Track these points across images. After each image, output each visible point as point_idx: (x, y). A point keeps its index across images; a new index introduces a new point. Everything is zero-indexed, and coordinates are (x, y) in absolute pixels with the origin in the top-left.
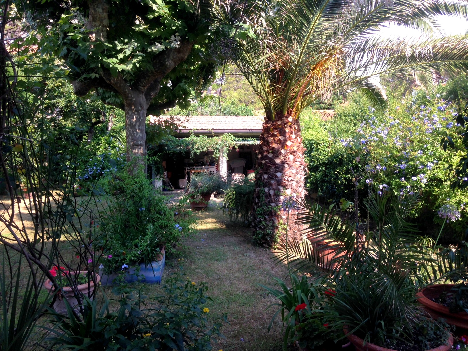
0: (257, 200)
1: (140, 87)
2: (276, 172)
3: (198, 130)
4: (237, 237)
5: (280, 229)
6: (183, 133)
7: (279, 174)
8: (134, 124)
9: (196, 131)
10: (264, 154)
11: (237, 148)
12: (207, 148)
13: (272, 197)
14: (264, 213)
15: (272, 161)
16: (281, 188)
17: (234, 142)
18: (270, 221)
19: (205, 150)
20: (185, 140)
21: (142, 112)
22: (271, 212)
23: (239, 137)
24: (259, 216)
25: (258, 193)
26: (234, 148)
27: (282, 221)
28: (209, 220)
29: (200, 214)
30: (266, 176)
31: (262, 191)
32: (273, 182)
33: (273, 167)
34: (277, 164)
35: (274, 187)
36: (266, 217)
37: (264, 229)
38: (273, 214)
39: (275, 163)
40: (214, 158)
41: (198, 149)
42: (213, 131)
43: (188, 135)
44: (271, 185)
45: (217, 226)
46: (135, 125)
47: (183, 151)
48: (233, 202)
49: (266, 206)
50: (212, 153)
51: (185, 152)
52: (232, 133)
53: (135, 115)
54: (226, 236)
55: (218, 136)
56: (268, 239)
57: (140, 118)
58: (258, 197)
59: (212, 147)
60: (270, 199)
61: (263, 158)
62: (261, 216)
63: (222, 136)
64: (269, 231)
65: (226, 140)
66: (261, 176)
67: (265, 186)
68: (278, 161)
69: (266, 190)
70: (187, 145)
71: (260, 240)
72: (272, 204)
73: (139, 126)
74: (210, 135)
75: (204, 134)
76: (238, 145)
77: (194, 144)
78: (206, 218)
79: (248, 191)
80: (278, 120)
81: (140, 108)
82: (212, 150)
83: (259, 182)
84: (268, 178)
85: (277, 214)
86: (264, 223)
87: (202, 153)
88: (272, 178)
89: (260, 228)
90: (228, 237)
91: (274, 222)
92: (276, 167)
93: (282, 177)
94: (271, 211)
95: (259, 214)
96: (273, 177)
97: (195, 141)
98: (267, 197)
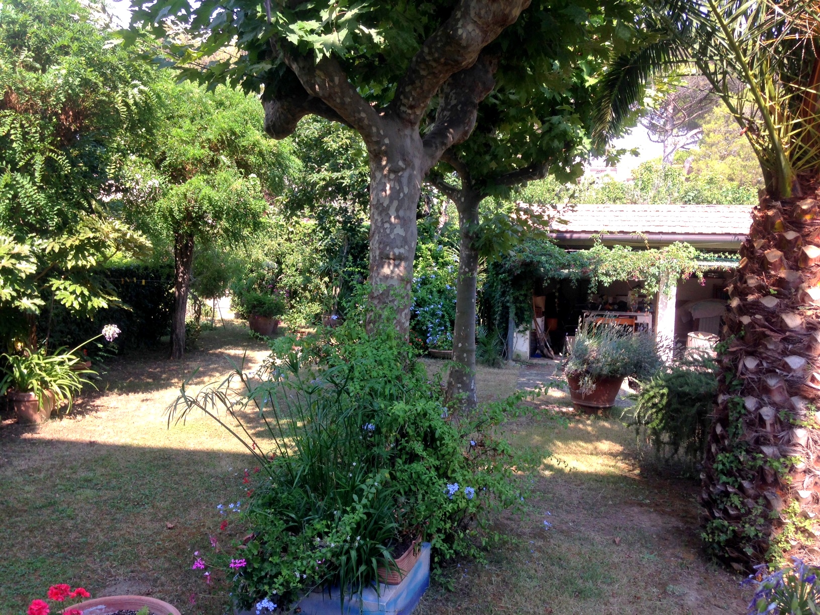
0: (719, 429)
1: (402, 108)
2: (786, 353)
3: (611, 233)
4: (663, 513)
5: (792, 529)
6: (579, 240)
7: (795, 362)
8: (385, 205)
9: (609, 236)
10: (750, 298)
11: (701, 275)
12: (629, 273)
13: (769, 428)
14: (739, 470)
15: (774, 320)
16: (800, 405)
17: (696, 264)
18: (756, 498)
19: (623, 276)
20: (581, 255)
21: (406, 174)
22: (761, 470)
23: (708, 251)
24: (724, 478)
25: (726, 408)
26: (694, 276)
27: (796, 506)
28: (605, 445)
29: (588, 425)
30: (751, 363)
31: (736, 404)
32: (772, 382)
33: (777, 337)
34: (791, 331)
35: (777, 398)
36: (746, 484)
37: (737, 518)
38: (770, 479)
39: (783, 328)
40: (644, 296)
41: (607, 274)
42: (646, 236)
43: (587, 244)
44: (767, 390)
45: (620, 467)
46: (388, 207)
47: (573, 277)
48: (660, 416)
49: (748, 452)
50: (640, 285)
51: (577, 280)
52: (692, 242)
53: (390, 180)
54: (632, 504)
55: (658, 248)
56: (749, 551)
57: (401, 189)
58: (725, 423)
59: (641, 272)
60: (762, 432)
61: (745, 309)
62: (730, 480)
63: (666, 249)
64: (750, 531)
65: (676, 257)
66: (735, 360)
67: (747, 391)
68: (793, 321)
69: (750, 403)
70: (582, 265)
71: (722, 549)
72: (768, 450)
73: (397, 210)
74: (638, 245)
75: (624, 243)
76: (706, 268)
77: (600, 262)
78: (598, 439)
79: (702, 390)
80: (803, 199)
81: (401, 163)
82: (638, 277)
83: (729, 377)
84: (759, 370)
85: (782, 481)
86: (736, 500)
87: (616, 284)
88: (771, 372)
89: (725, 511)
90: (636, 509)
91: (768, 505)
92: (785, 340)
93: (805, 370)
94: (761, 468)
95: (722, 472)
96: (777, 367)
97: (603, 256)
98: (750, 424)
